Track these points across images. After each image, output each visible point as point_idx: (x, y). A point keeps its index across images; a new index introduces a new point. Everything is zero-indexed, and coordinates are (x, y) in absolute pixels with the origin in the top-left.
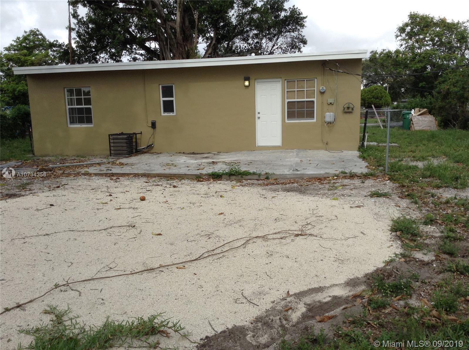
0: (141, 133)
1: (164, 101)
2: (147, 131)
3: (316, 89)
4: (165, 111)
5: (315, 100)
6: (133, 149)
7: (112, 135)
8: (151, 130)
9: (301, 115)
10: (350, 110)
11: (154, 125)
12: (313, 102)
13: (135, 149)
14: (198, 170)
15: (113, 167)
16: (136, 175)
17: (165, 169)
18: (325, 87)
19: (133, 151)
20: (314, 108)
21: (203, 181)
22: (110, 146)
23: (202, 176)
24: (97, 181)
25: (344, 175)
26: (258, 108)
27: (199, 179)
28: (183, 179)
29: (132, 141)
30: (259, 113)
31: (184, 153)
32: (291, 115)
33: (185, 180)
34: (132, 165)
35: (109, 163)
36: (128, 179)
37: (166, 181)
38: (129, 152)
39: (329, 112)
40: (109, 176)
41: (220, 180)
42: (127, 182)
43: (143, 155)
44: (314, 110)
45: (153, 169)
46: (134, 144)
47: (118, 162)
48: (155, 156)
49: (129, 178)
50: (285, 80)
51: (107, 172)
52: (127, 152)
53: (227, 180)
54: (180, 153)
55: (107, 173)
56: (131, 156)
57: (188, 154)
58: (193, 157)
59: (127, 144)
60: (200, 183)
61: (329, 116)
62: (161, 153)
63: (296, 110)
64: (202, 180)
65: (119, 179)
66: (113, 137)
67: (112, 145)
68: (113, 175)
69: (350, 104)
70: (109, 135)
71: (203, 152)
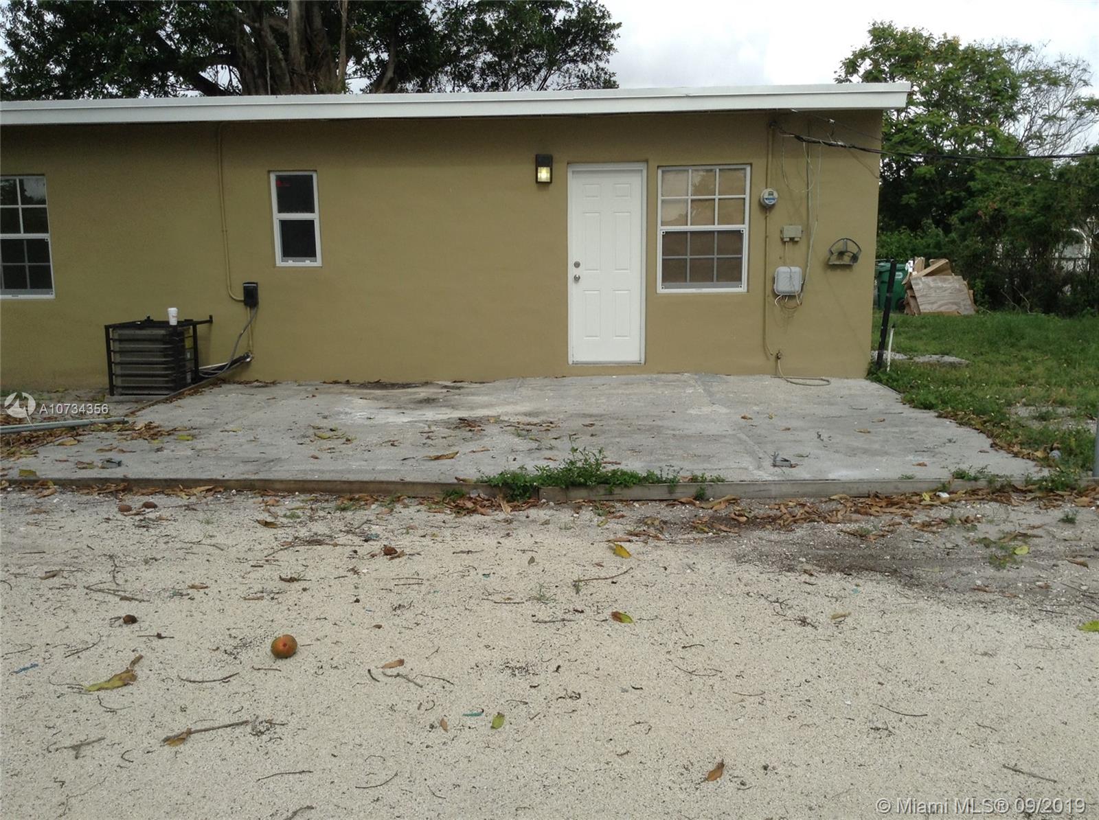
0: (210, 321)
1: (284, 223)
2: (230, 315)
3: (747, 197)
4: (288, 252)
5: (744, 228)
6: (185, 373)
7: (116, 327)
8: (241, 311)
9: (702, 274)
10: (846, 260)
11: (251, 297)
12: (739, 234)
13: (191, 371)
14: (438, 458)
15: (125, 445)
16: (218, 487)
17: (317, 454)
18: (777, 191)
19: (185, 378)
20: (740, 251)
21: (474, 511)
22: (110, 363)
23: (465, 490)
24: (71, 524)
25: (969, 486)
26: (575, 252)
27: (460, 502)
28: (398, 499)
29: (184, 346)
30: (577, 265)
31: (348, 382)
32: (674, 272)
33: (406, 506)
34: (193, 433)
35: (108, 426)
36: (188, 508)
37: (338, 514)
38: (173, 381)
39: (785, 264)
40: (115, 493)
41: (534, 506)
42: (189, 528)
43: (216, 390)
44: (741, 259)
45: (272, 453)
46: (188, 356)
47: (140, 425)
48: (261, 395)
49: (193, 499)
50: (658, 167)
51: (105, 474)
52: (167, 382)
53: (560, 504)
54: (336, 382)
55: (107, 480)
56: (180, 396)
57: (363, 386)
58: (383, 398)
59: (165, 356)
60: (466, 519)
61: (788, 277)
62: (274, 383)
63: (688, 257)
64: (470, 505)
65: (155, 506)
66: (119, 335)
67: (116, 358)
68: (128, 486)
69: (849, 242)
70: (107, 328)
71: (409, 381)
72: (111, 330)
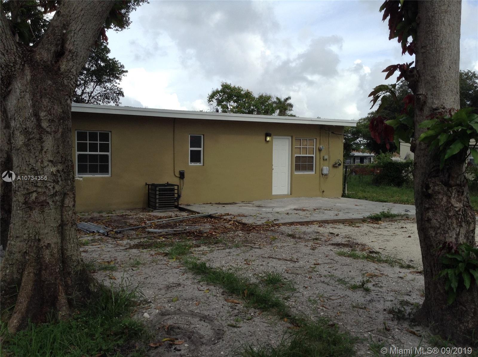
1: (191, 151)
2: (174, 181)
3: (315, 147)
4: (192, 161)
5: (314, 156)
7: (158, 186)
8: (178, 180)
9: (304, 168)
10: (338, 165)
11: (182, 175)
18: (324, 146)
23: (366, 220)
31: (211, 203)
32: (298, 168)
39: (325, 166)
44: (313, 164)
50: (295, 138)
61: (325, 170)
63: (301, 163)
67: (157, 196)
69: (339, 161)
71: (229, 202)
72: (150, 186)
